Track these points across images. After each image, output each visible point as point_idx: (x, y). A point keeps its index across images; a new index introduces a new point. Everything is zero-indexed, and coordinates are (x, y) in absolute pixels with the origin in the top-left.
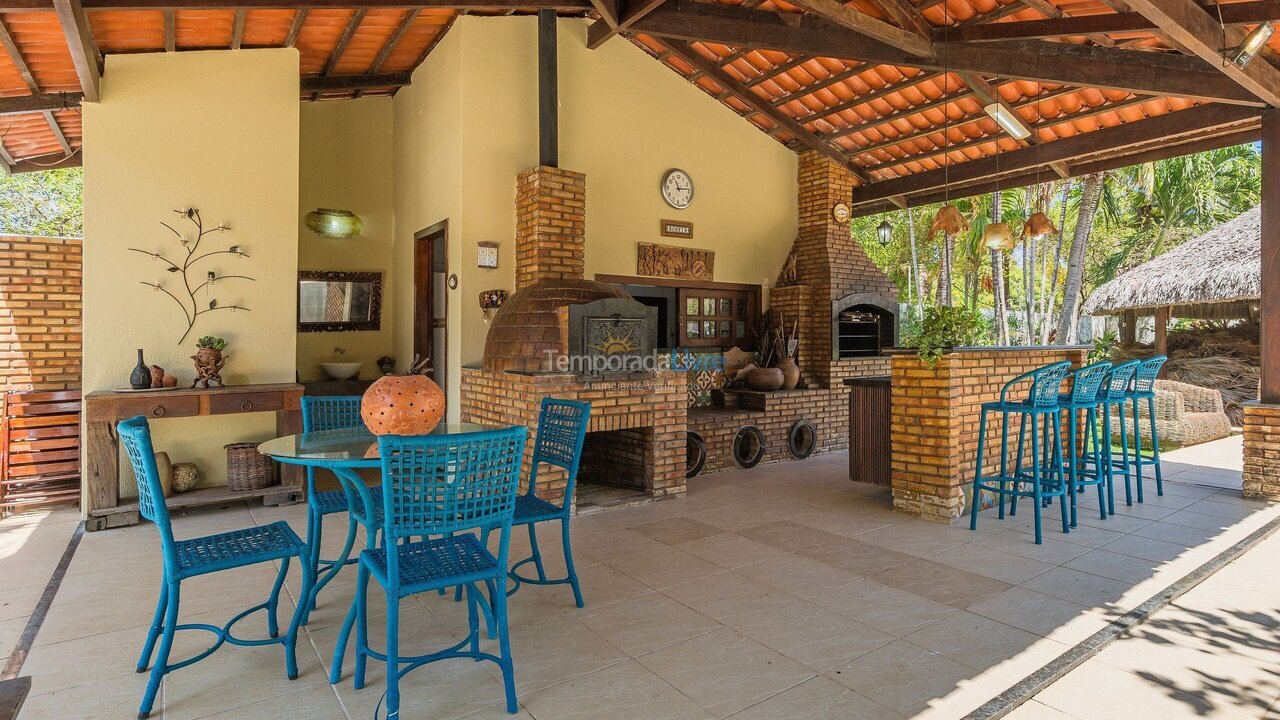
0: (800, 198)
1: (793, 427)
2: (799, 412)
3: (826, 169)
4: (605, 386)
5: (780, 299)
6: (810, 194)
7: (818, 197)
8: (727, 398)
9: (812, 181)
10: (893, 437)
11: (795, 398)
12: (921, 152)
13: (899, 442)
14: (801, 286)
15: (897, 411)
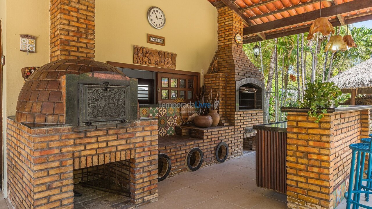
0: (219, 31)
1: (217, 147)
2: (220, 138)
3: (231, 16)
4: (98, 133)
5: (210, 80)
6: (224, 29)
7: (228, 30)
8: (183, 131)
9: (225, 22)
10: (288, 164)
11: (218, 131)
12: (276, 10)
13: (292, 168)
14: (220, 73)
15: (291, 148)
